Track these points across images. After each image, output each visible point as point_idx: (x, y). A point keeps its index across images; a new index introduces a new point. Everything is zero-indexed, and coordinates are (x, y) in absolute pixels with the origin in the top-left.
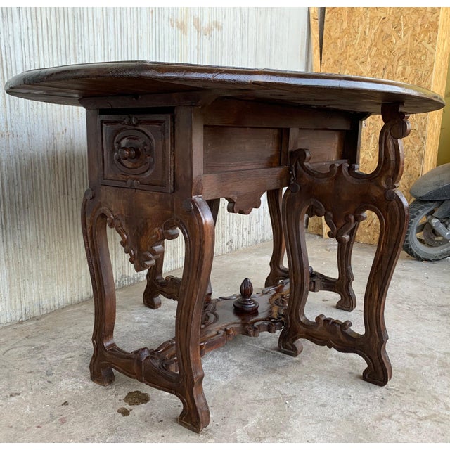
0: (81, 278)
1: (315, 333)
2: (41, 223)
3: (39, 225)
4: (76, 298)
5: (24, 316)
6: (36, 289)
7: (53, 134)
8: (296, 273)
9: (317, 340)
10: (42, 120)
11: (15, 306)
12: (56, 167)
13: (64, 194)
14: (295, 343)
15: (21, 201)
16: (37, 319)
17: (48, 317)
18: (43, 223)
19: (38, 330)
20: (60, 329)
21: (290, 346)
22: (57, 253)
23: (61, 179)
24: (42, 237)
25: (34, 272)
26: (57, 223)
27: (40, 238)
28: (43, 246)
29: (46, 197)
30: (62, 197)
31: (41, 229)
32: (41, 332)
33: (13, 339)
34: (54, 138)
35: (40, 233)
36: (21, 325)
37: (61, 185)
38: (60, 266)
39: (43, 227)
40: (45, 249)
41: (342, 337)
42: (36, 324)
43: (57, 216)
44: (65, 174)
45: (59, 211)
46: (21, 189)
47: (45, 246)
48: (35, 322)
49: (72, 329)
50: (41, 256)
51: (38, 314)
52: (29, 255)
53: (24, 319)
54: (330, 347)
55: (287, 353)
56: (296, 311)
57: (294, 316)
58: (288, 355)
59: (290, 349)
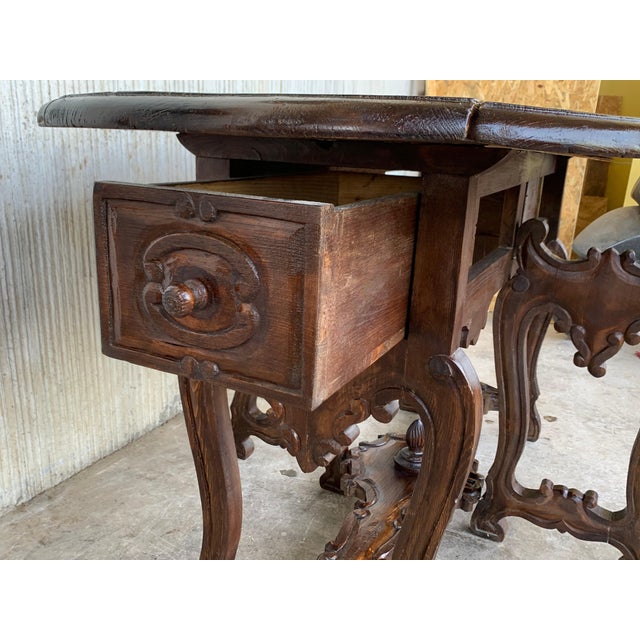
0: (114, 412)
1: (538, 509)
2: (48, 330)
3: (45, 335)
4: (108, 447)
5: (24, 495)
6: (43, 444)
7: (64, 170)
8: (511, 418)
9: (540, 520)
10: (44, 145)
11: (10, 482)
12: (70, 229)
13: (85, 275)
14: (501, 522)
15: (13, 296)
16: (50, 498)
17: (68, 489)
18: (51, 330)
19: (58, 523)
20: (98, 515)
21: (492, 526)
22: (76, 379)
23: (79, 250)
24: (50, 354)
25: (40, 418)
26: (74, 327)
27: (47, 358)
28: (52, 370)
29: (55, 286)
30: (81, 281)
31: (48, 341)
32: (64, 527)
33: (14, 550)
34: (67, 178)
35: (46, 349)
36: (22, 515)
37: (79, 260)
38: (81, 401)
39: (52, 338)
40: (55, 375)
41: (584, 518)
42: (50, 509)
43: (74, 316)
44: (85, 241)
45: (77, 307)
46: (10, 274)
47: (55, 370)
48: (47, 504)
49: (117, 514)
50: (50, 389)
51: (47, 485)
52: (30, 390)
53: (24, 500)
54: (562, 531)
55: (485, 536)
56: (506, 476)
57: (502, 482)
58: (487, 540)
59: (491, 531)
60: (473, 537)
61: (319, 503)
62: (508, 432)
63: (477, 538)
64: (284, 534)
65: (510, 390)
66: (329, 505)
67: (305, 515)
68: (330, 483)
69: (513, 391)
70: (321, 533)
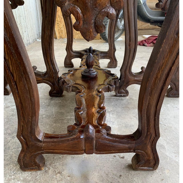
14: (127, 89)
55: (121, 96)
56: (130, 68)
57: (128, 71)
58: (122, 97)
59: (124, 93)
60: (117, 98)
61: (52, 102)
62: (130, 48)
63: (119, 98)
64: (44, 116)
65: (131, 26)
66: (57, 102)
67: (49, 107)
68: (54, 94)
69: (132, 27)
70: (60, 111)
